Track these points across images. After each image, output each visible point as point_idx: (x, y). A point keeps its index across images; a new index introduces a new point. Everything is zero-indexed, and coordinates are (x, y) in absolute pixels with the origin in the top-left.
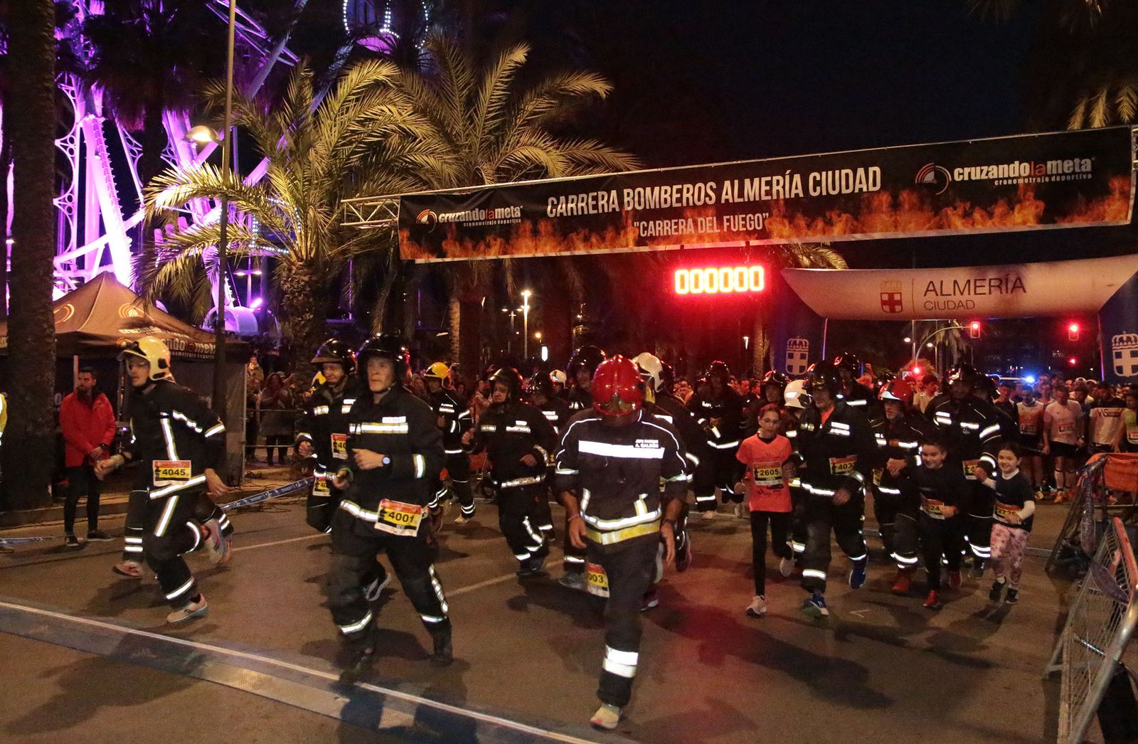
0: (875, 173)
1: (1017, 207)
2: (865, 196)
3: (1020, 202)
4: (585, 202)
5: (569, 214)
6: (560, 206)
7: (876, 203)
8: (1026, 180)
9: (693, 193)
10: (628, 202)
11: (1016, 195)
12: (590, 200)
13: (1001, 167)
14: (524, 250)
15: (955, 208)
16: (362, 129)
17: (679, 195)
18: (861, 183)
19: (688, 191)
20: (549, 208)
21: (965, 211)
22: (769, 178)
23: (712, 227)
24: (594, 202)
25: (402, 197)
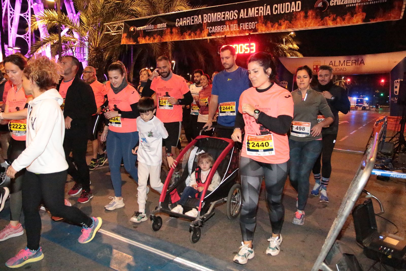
0: (299, 3)
1: (355, 15)
2: (295, 13)
3: (356, 13)
4: (189, 20)
5: (184, 25)
6: (180, 22)
7: (298, 16)
8: (359, 4)
9: (229, 15)
11: (355, 10)
12: (191, 19)
14: (167, 39)
15: (330, 17)
17: (224, 16)
18: (293, 8)
19: (227, 14)
20: (177, 23)
21: (334, 18)
22: (258, 8)
23: (236, 28)
24: (193, 20)
25: (125, 21)
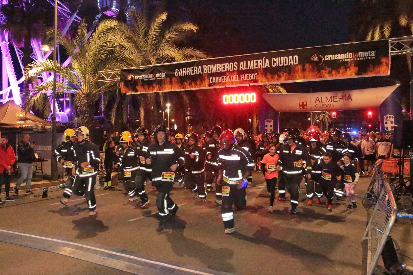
0: (296, 58)
1: (348, 70)
2: (293, 66)
3: (349, 67)
4: (189, 70)
5: (183, 75)
6: (180, 72)
7: (296, 69)
8: (351, 60)
9: (229, 66)
10: (205, 70)
11: (348, 65)
12: (191, 69)
13: (342, 55)
14: (167, 89)
15: (325, 70)
16: (105, 45)
17: (224, 67)
18: (291, 61)
19: (227, 66)
20: (176, 73)
21: (329, 71)
22: (257, 61)
23: (237, 79)
24: (193, 71)
25: (121, 70)
